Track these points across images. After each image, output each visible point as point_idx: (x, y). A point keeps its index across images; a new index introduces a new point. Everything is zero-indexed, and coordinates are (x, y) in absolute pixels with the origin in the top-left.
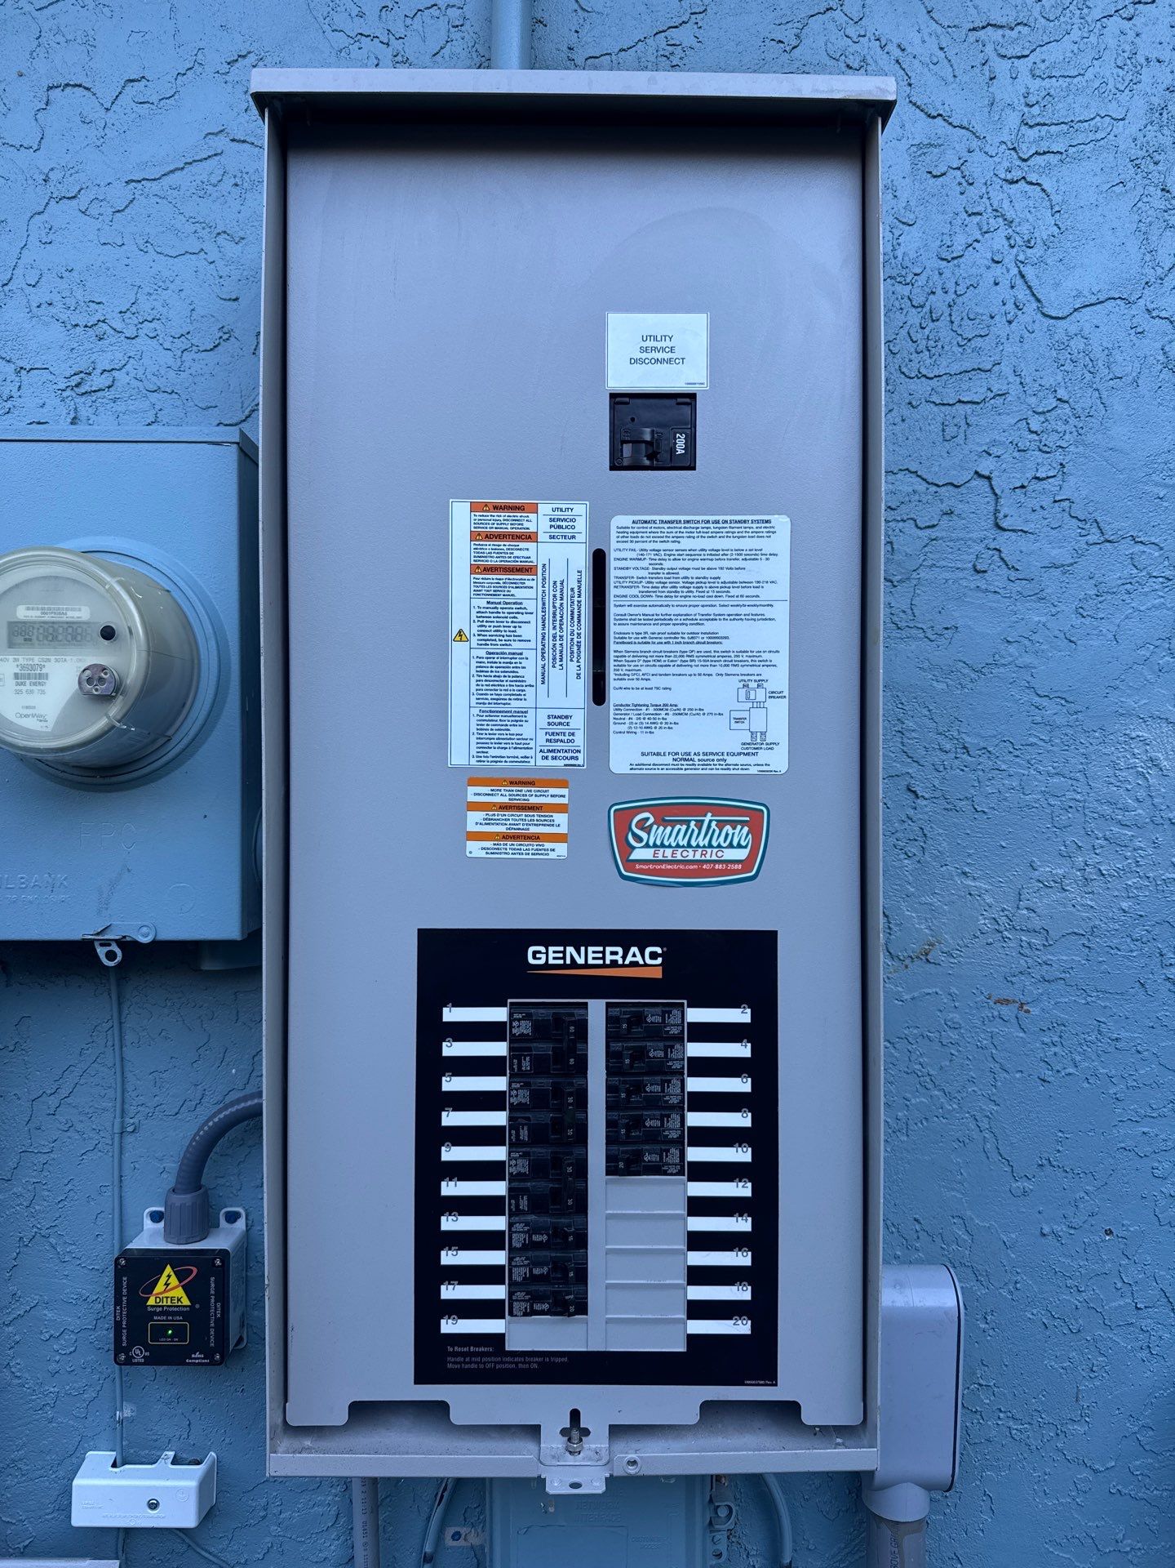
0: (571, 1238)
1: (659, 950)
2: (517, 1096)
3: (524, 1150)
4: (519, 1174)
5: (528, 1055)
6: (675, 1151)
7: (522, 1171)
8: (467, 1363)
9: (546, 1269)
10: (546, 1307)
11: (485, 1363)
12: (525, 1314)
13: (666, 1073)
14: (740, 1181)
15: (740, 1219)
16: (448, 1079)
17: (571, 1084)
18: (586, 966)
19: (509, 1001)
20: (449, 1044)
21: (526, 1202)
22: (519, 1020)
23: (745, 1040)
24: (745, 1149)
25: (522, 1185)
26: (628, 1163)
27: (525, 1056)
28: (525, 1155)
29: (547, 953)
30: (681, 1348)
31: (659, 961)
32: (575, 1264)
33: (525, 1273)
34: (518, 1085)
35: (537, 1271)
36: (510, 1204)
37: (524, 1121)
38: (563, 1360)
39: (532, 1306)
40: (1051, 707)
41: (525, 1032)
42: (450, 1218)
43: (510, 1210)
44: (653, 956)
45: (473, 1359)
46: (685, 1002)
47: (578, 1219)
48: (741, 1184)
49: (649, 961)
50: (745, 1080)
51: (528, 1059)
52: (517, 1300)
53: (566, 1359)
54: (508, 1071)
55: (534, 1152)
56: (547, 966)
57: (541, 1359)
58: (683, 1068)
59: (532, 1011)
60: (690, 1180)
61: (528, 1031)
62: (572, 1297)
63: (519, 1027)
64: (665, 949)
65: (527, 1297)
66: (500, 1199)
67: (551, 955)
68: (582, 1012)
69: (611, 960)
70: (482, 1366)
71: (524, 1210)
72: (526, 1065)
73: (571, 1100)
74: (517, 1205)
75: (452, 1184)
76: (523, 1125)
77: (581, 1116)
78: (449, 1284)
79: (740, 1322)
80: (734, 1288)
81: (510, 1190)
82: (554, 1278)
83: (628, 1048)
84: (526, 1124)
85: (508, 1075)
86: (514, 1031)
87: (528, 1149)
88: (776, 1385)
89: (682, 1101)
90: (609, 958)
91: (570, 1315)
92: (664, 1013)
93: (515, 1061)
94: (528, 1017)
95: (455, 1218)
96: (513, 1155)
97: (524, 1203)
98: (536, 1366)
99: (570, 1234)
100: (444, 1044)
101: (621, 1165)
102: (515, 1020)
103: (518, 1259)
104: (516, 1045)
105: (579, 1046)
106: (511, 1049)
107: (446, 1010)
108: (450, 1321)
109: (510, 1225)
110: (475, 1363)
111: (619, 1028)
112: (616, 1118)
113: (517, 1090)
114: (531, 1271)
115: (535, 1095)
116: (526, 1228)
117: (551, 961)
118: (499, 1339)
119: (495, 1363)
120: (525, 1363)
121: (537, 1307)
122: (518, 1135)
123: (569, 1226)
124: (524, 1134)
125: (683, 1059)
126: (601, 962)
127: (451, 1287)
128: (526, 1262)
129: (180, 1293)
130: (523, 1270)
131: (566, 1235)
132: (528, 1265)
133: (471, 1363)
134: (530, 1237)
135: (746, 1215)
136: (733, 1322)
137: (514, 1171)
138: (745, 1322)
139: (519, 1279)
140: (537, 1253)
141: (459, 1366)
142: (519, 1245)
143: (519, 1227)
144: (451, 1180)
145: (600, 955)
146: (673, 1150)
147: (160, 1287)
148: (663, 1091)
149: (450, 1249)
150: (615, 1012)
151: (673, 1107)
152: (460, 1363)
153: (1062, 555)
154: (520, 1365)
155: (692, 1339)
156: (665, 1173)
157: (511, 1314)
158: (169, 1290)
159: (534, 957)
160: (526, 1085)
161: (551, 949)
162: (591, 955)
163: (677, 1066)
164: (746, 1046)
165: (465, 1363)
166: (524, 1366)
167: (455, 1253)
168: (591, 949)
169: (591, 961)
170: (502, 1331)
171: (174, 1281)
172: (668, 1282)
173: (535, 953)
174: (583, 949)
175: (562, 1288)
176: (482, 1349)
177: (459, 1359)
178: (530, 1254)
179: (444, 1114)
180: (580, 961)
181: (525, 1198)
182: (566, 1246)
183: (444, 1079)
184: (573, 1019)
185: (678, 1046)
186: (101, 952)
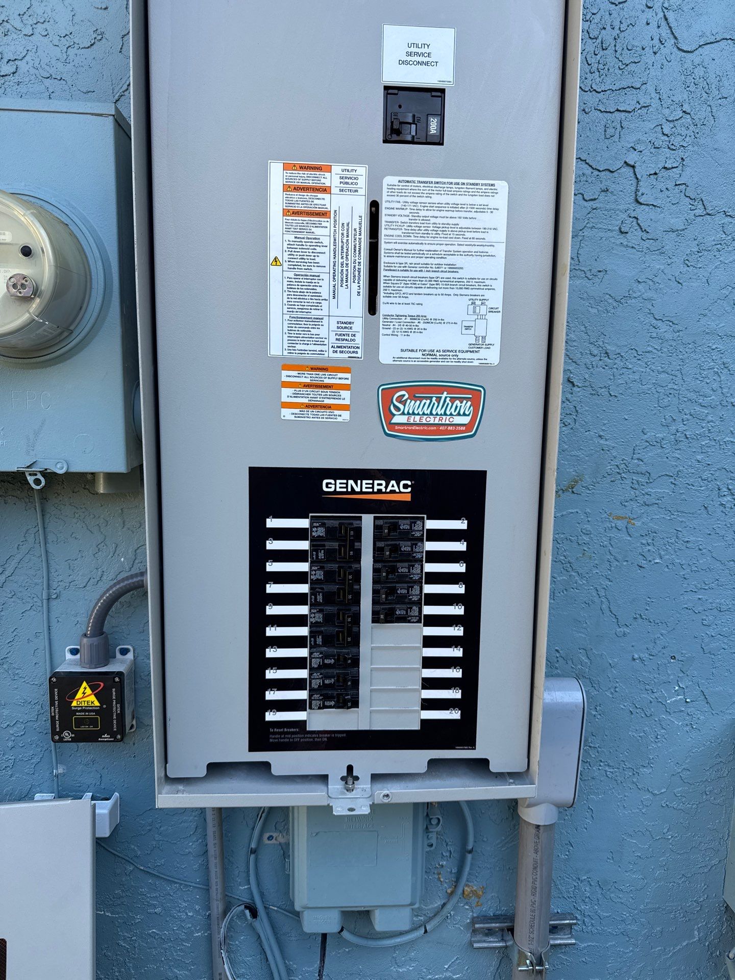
0: (349, 661)
1: (409, 483)
2: (315, 575)
3: (320, 608)
4: (317, 622)
5: (322, 549)
6: (415, 608)
7: (319, 620)
8: (283, 738)
9: (333, 680)
10: (333, 703)
11: (293, 738)
12: (320, 708)
13: (411, 561)
14: (456, 626)
15: (455, 649)
16: (270, 564)
17: (351, 567)
18: (361, 493)
19: (310, 515)
20: (271, 542)
21: (321, 640)
22: (317, 527)
23: (463, 540)
24: (460, 607)
25: (318, 629)
26: (386, 615)
27: (321, 550)
28: (320, 611)
29: (335, 484)
30: (417, 727)
31: (409, 490)
32: (352, 677)
33: (320, 683)
34: (316, 568)
35: (327, 682)
36: (310, 641)
37: (320, 590)
38: (343, 735)
39: (324, 703)
40: (663, 327)
41: (321, 535)
42: (272, 650)
43: (310, 644)
44: (405, 486)
45: (286, 736)
46: (425, 516)
47: (354, 650)
48: (457, 628)
49: (402, 490)
50: (461, 565)
51: (322, 551)
52: (314, 700)
53: (345, 735)
54: (309, 559)
55: (327, 610)
56: (335, 492)
57: (329, 735)
58: (422, 558)
59: (326, 521)
60: (425, 625)
61: (323, 534)
62: (349, 697)
63: (317, 531)
64: (413, 482)
65: (321, 698)
66: (305, 637)
67: (338, 485)
68: (358, 522)
69: (378, 489)
70: (291, 740)
71: (319, 645)
72: (321, 555)
73: (350, 577)
74: (315, 641)
75: (273, 629)
76: (319, 592)
77: (356, 587)
78: (271, 690)
79: (454, 712)
80: (451, 691)
81: (311, 632)
82: (338, 686)
83: (388, 545)
84: (321, 592)
85: (309, 561)
86: (314, 534)
87: (322, 607)
88: (475, 749)
89: (421, 578)
90: (376, 488)
91: (349, 708)
92: (411, 523)
93: (314, 553)
94: (323, 525)
95: (275, 650)
96: (312, 611)
97: (319, 640)
98: (326, 739)
99: (349, 659)
100: (267, 542)
101: (382, 617)
102: (314, 527)
103: (315, 674)
104: (314, 543)
105: (356, 544)
106: (311, 545)
107: (268, 520)
108: (272, 713)
109: (311, 654)
110: (287, 738)
111: (382, 532)
112: (379, 588)
113: (315, 571)
114: (323, 682)
115: (326, 574)
116: (321, 656)
117: (338, 490)
118: (303, 723)
119: (300, 738)
120: (319, 738)
121: (327, 703)
122: (316, 599)
123: (348, 654)
124: (320, 598)
125: (423, 552)
126: (371, 490)
127: (272, 692)
128: (320, 676)
129: (93, 698)
130: (318, 681)
131: (345, 659)
132: (322, 678)
133: (284, 738)
134: (323, 661)
135: (459, 647)
136: (450, 711)
137: (313, 620)
138: (457, 712)
139: (316, 687)
140: (327, 671)
141: (277, 740)
142: (316, 666)
143: (316, 655)
144: (272, 626)
145: (371, 486)
146: (414, 608)
147: (79, 695)
148: (409, 572)
149: (272, 669)
150: (380, 522)
151: (415, 582)
152: (278, 738)
153: (678, 223)
154: (316, 739)
155: (424, 722)
156: (409, 622)
157: (311, 708)
158: (85, 697)
159: (327, 487)
160: (322, 568)
161: (338, 481)
162: (364, 486)
163: (419, 556)
164: (463, 544)
165: (281, 738)
166: (318, 740)
167: (275, 671)
168: (364, 482)
169: (364, 490)
170: (305, 718)
171: (88, 691)
172: (409, 687)
173: (327, 484)
174: (359, 482)
175: (343, 692)
176: (292, 730)
177: (277, 736)
178: (323, 671)
179: (268, 586)
180: (358, 489)
181: (320, 637)
182: (347, 666)
183: (267, 564)
184: (352, 527)
185: (419, 544)
186: (30, 479)
